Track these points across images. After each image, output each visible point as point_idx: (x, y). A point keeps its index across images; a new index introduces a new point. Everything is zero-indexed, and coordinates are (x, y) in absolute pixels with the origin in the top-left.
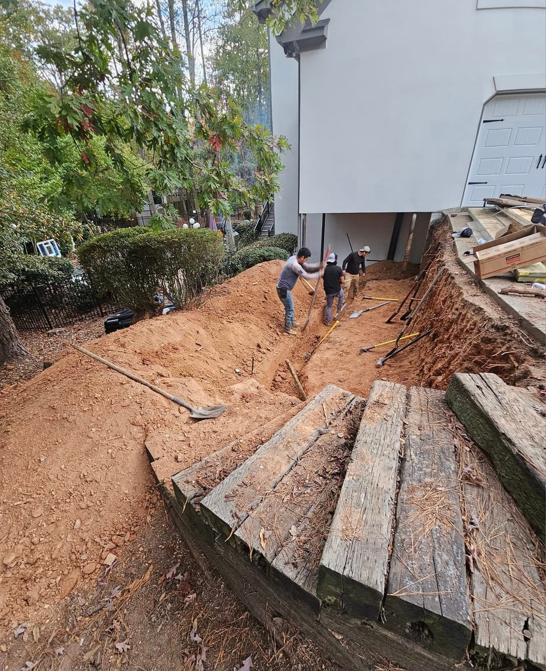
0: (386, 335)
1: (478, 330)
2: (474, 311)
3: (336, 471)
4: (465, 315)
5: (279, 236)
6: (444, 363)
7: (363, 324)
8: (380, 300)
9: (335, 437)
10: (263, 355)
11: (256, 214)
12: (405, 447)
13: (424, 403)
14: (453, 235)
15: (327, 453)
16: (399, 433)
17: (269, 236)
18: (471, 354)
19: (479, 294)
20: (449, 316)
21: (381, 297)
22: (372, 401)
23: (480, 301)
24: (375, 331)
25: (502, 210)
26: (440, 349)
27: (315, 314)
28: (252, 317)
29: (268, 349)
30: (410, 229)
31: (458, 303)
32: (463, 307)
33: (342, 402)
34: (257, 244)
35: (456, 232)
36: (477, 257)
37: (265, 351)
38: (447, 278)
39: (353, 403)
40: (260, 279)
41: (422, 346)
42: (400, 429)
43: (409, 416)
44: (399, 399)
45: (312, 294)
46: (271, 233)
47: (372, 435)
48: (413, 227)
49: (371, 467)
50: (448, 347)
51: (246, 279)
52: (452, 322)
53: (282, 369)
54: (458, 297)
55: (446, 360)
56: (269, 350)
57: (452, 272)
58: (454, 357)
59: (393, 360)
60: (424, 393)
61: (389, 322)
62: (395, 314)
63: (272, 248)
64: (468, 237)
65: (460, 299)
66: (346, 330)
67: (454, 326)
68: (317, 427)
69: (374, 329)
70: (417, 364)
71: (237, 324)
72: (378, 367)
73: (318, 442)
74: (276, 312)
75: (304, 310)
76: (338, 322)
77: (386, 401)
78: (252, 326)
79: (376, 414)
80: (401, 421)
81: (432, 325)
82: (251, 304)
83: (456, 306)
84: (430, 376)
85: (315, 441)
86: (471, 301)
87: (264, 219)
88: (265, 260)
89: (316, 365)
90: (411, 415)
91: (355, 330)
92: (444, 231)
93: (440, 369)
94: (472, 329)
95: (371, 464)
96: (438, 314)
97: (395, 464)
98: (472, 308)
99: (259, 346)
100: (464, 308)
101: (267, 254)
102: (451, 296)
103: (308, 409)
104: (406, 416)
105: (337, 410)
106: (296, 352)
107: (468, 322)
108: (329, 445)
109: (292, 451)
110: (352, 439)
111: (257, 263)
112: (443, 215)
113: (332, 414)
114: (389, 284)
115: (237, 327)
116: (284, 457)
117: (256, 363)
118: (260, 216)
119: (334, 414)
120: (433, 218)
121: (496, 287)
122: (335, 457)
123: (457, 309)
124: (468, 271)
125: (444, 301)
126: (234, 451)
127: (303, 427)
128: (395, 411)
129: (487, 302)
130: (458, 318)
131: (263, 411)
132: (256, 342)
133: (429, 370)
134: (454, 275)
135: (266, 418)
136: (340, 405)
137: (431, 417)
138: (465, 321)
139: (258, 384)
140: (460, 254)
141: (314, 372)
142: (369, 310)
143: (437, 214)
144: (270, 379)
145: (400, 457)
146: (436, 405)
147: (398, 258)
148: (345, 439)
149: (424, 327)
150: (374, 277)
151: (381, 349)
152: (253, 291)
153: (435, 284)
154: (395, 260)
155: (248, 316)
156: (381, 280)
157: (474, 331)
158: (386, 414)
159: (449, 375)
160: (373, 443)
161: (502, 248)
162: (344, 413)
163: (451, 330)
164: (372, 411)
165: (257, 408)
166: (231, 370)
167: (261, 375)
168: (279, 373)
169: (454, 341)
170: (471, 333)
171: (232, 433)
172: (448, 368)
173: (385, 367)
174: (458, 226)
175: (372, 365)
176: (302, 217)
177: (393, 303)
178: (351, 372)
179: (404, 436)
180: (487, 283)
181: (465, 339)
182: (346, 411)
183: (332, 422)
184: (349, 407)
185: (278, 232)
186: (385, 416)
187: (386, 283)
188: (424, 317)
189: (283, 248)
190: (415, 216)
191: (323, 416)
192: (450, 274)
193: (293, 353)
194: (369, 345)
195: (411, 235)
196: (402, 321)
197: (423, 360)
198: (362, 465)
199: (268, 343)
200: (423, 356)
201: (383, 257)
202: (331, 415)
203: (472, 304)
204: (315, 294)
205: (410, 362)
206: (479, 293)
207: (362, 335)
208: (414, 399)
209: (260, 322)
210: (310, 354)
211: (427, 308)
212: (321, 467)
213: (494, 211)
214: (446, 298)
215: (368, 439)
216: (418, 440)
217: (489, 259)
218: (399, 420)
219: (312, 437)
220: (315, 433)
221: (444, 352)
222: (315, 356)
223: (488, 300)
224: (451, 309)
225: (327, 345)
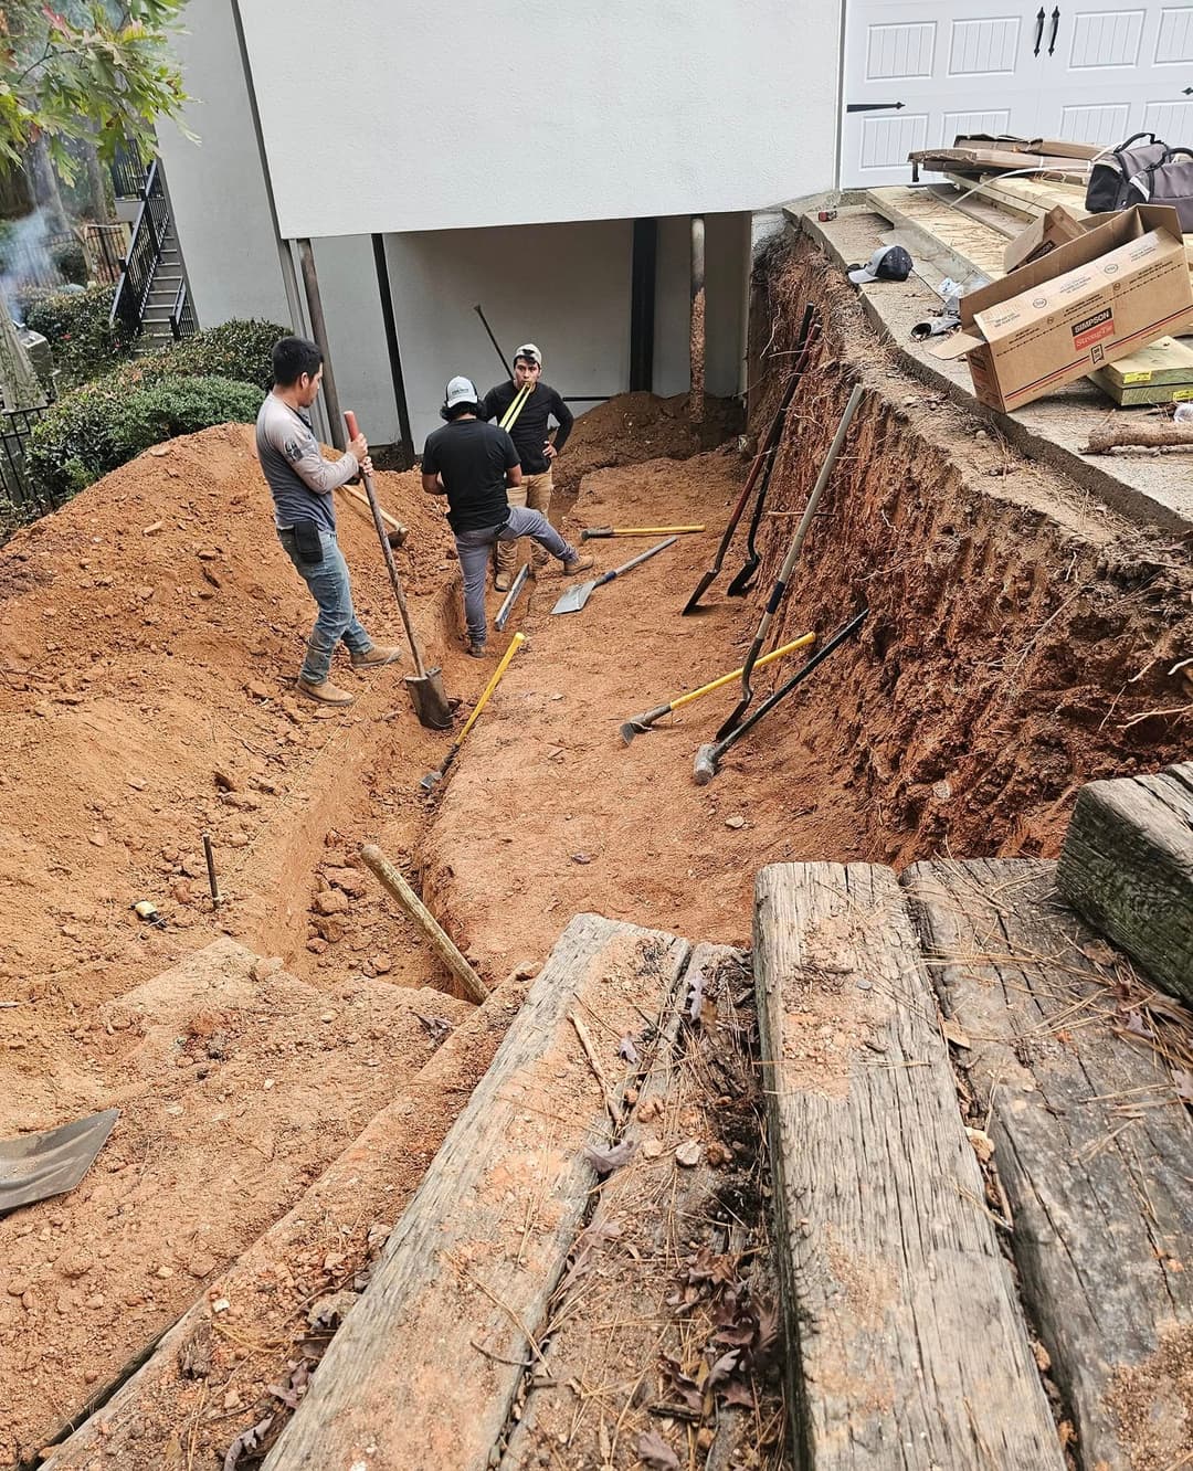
0: (696, 656)
1: (1049, 593)
2: (1016, 529)
3: (726, 1363)
4: (986, 546)
5: (219, 334)
6: (946, 731)
7: (605, 629)
8: (641, 536)
9: (666, 1165)
10: (247, 818)
11: (106, 260)
12: (1002, 1171)
13: (991, 929)
14: (853, 276)
15: (657, 1271)
16: (949, 1100)
17: (177, 338)
18: (1043, 688)
19: (1013, 465)
20: (928, 560)
21: (642, 523)
22: (787, 971)
23: (1028, 489)
24: (656, 651)
25: (975, 187)
26: (918, 680)
27: (426, 618)
28: (170, 664)
29: (264, 789)
30: (693, 276)
31: (949, 508)
32: (972, 519)
33: (650, 983)
34: (129, 371)
35: (857, 267)
36: (980, 335)
37: (253, 797)
38: (883, 424)
39: (695, 977)
40: (173, 506)
41: (834, 678)
42: (946, 1080)
43: (960, 1007)
44: (887, 933)
45: (397, 541)
46: (183, 327)
47: (847, 1144)
48: (700, 269)
49: (909, 1334)
50: (944, 671)
51: (109, 511)
52: (939, 581)
53: (338, 857)
54: (941, 484)
55: (952, 719)
56: (271, 791)
57: (894, 400)
58: (977, 706)
59: (744, 745)
60: (970, 881)
61: (692, 609)
62: (710, 577)
63: (198, 381)
64: (902, 277)
65: (951, 490)
66: (555, 661)
67: (951, 593)
68: (576, 1139)
69: (651, 642)
70: (836, 747)
71: (104, 707)
72: (701, 780)
73: (600, 1222)
74: (267, 632)
75: (376, 608)
76: (520, 636)
77: (841, 954)
78: (176, 704)
79: (826, 1030)
80: (937, 1040)
81: (860, 598)
82: (152, 613)
83: (942, 519)
84: (903, 788)
85: (587, 1217)
86: (995, 493)
87: (144, 274)
88: (177, 428)
89: (474, 816)
90: (965, 996)
91: (586, 655)
92: (813, 269)
93: (937, 755)
94: (1025, 594)
95: (901, 1313)
96: (876, 558)
97: (998, 1277)
98: (1007, 519)
99: (221, 782)
100: (974, 522)
101: (180, 405)
102: (913, 487)
103: (514, 1059)
104: (943, 1006)
105: (638, 1028)
106: (382, 778)
107: (1002, 569)
108: (653, 1218)
109: (495, 1315)
110: (742, 1160)
111: (146, 446)
112: (791, 218)
113: (624, 1056)
114: (659, 476)
115: (104, 717)
116: (464, 1363)
117: (222, 856)
118: (124, 267)
119: (633, 1055)
120: (760, 231)
121: (1067, 431)
122: (700, 1282)
123: (948, 531)
124: (949, 392)
125: (892, 508)
126: (190, 1375)
127: (515, 1162)
128: (894, 998)
129: (1052, 489)
130: (960, 562)
131: (297, 1092)
132: (208, 770)
133: (895, 764)
134: (902, 410)
135: (321, 1127)
136: (645, 1003)
137: (1041, 988)
138: (989, 570)
139: (249, 959)
140: (902, 336)
141: (474, 845)
142: (613, 577)
143: (770, 217)
144: (298, 907)
145: (998, 1228)
146: (1038, 930)
147: (667, 384)
148: (714, 1166)
149: (826, 609)
150: (601, 457)
151: (695, 714)
152: (151, 557)
153: (842, 450)
154: (656, 391)
155: (150, 665)
156: (625, 464)
157: (1034, 599)
158: (866, 1020)
159: (979, 775)
160: (867, 1191)
161: (1057, 294)
162: (672, 1036)
163: (942, 608)
164: (804, 1018)
165: (269, 1083)
166: (118, 913)
167: (256, 904)
168: (331, 873)
169: (963, 649)
170: (1023, 609)
171: (167, 1254)
172: (964, 748)
173: (727, 775)
174: (858, 247)
175: (677, 779)
176: (297, 252)
177: (686, 540)
178: (610, 816)
179: (975, 1113)
180: (1027, 420)
181: (1006, 632)
182: (675, 1022)
183: (632, 1093)
184: (681, 1004)
185: (209, 318)
186: (865, 1031)
187: (646, 474)
188: (821, 575)
189: (240, 376)
190: (699, 229)
191: (589, 1080)
192: (889, 408)
193: (372, 781)
194: (649, 703)
195: (700, 297)
196: (736, 600)
197: (856, 731)
198: (864, 1334)
199: (259, 764)
200: (849, 714)
201: (614, 384)
202: (618, 1063)
203: (1002, 504)
204: (409, 542)
205: (809, 744)
206: (1008, 458)
207: (614, 669)
208: (947, 922)
209: (208, 682)
210: (437, 775)
211: (823, 542)
212: (649, 1361)
213: (948, 191)
214: (896, 495)
215: (839, 1170)
216: (1040, 1118)
217: (1020, 335)
218: (928, 1036)
219: (567, 1203)
220: (574, 1176)
221: (937, 694)
222: (461, 782)
223: (1052, 483)
224: (926, 531)
225: (495, 729)
